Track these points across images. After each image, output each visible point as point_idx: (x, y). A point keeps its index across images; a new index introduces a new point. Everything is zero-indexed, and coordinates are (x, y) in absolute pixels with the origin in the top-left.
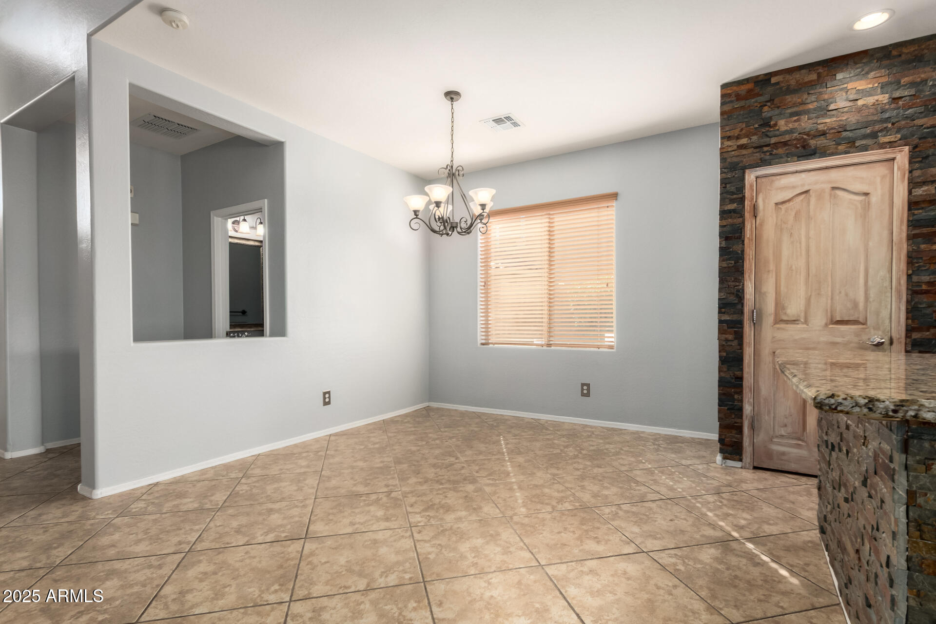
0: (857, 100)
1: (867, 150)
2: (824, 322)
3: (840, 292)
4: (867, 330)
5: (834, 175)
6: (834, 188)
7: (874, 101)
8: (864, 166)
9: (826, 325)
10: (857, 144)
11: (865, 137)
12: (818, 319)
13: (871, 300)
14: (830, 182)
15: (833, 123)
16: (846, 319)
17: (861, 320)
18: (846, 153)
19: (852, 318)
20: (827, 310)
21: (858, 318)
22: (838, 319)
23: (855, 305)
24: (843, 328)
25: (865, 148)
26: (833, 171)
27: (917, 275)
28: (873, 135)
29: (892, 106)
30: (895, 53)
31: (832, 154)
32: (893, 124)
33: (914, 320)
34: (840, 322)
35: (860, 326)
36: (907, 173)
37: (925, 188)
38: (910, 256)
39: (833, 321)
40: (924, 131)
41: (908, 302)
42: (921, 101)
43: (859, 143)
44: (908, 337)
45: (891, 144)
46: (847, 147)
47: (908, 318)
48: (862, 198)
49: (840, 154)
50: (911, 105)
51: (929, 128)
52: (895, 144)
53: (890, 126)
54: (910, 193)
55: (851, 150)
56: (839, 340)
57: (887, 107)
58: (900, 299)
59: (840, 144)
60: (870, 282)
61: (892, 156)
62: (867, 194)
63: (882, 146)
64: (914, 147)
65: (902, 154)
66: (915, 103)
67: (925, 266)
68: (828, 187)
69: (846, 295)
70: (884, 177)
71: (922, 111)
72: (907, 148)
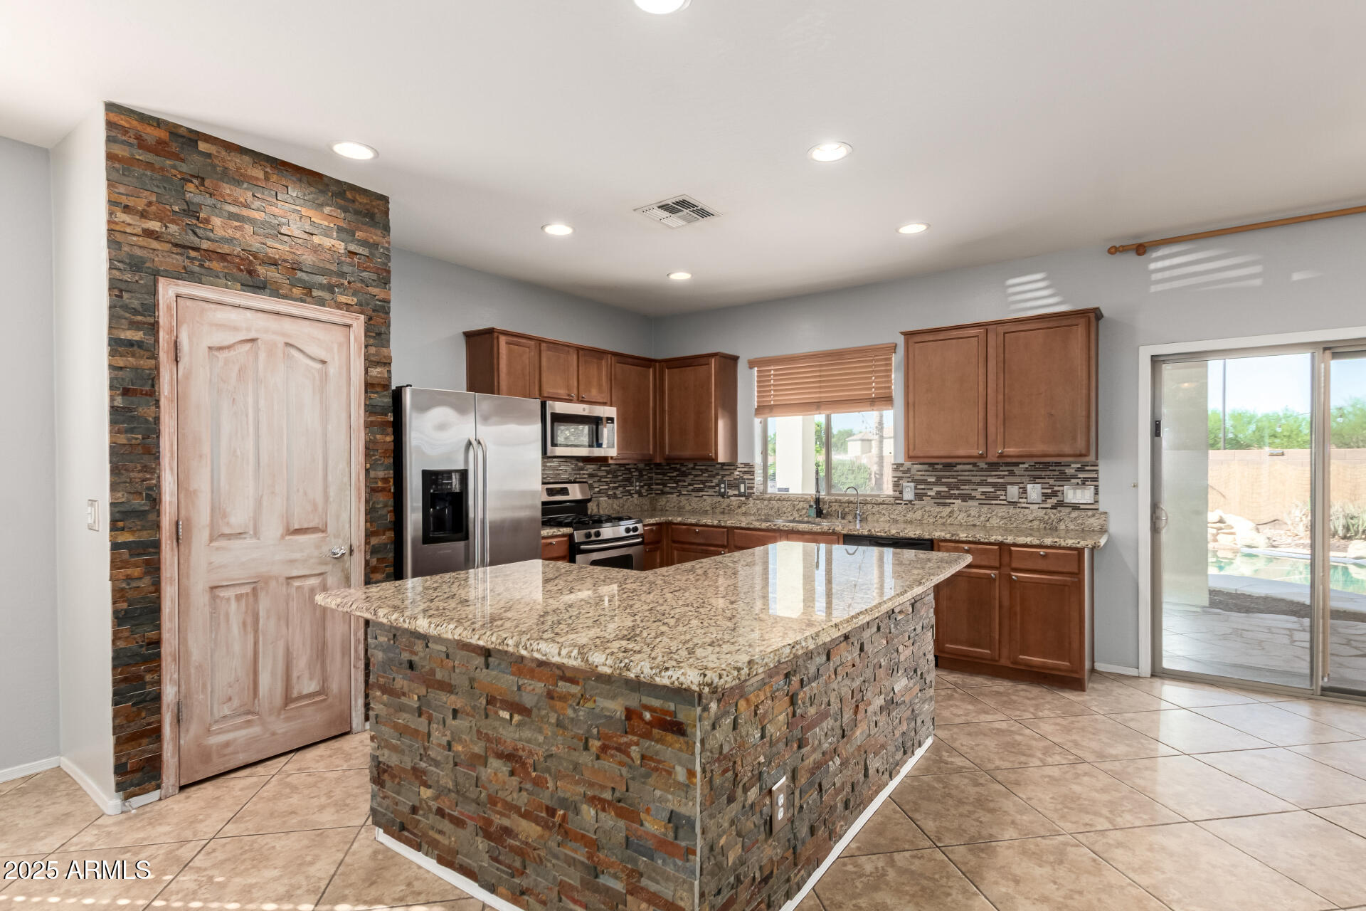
0: (312, 234)
1: (324, 306)
2: (278, 532)
3: (298, 490)
4: (328, 539)
5: (288, 325)
6: (287, 344)
7: (330, 245)
8: (321, 325)
9: (283, 537)
10: (313, 294)
11: (321, 287)
12: (272, 529)
13: (331, 499)
14: (284, 335)
15: (286, 253)
16: (305, 526)
17: (321, 526)
18: (302, 301)
19: (310, 525)
20: (282, 516)
21: (318, 524)
22: (296, 526)
23: (314, 508)
24: (301, 539)
25: (321, 302)
26: (287, 321)
27: (375, 470)
28: (330, 288)
29: (348, 260)
30: (349, 195)
31: (285, 297)
32: (349, 283)
33: (371, 522)
34: (298, 531)
35: (320, 535)
36: (363, 346)
37: (379, 369)
38: (367, 448)
39: (288, 530)
40: (377, 302)
41: (367, 502)
42: (374, 267)
43: (315, 293)
44: (367, 543)
45: (348, 307)
46: (302, 293)
47: (366, 522)
48: (318, 366)
49: (295, 300)
50: (366, 268)
51: (380, 301)
52: (351, 309)
53: (346, 283)
54: (366, 372)
55: (308, 299)
56: (297, 555)
57: (343, 259)
58: (360, 499)
59: (294, 286)
60: (330, 478)
61: (348, 321)
62: (324, 362)
63: (339, 306)
64: (370, 319)
65: (358, 323)
66: (369, 267)
67: (380, 460)
68: (281, 340)
69: (305, 494)
70: (340, 345)
71: (375, 278)
72: (362, 317)
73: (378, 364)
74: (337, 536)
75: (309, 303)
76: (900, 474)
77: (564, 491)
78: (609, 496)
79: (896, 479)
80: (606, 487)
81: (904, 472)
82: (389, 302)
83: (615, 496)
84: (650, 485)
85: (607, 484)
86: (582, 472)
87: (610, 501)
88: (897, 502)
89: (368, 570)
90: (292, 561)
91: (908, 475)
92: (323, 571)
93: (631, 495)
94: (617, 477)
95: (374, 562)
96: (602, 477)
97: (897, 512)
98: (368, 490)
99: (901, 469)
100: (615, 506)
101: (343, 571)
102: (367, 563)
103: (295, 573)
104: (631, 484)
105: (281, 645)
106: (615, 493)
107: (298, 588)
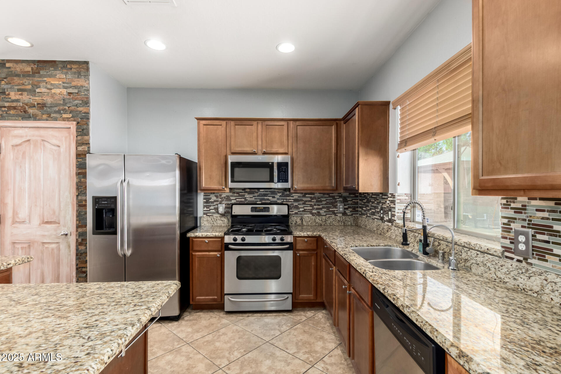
0: (51, 89)
1: (56, 120)
2: (39, 222)
3: (47, 205)
4: (60, 227)
5: (42, 132)
6: (43, 140)
7: (59, 92)
8: (57, 129)
9: (40, 224)
10: (52, 116)
11: (56, 112)
12: (36, 221)
13: (62, 209)
14: (40, 136)
15: (40, 100)
16: (50, 220)
17: (57, 221)
18: (47, 120)
19: (52, 220)
20: (40, 215)
21: (56, 220)
22: (46, 220)
23: (54, 213)
24: (48, 226)
25: (56, 119)
26: (42, 130)
27: (81, 196)
28: (59, 112)
29: (68, 97)
30: (69, 66)
31: (39, 120)
32: (69, 107)
33: (79, 221)
34: (47, 223)
35: (57, 225)
36: (75, 137)
37: (83, 147)
38: (77, 185)
39: (43, 222)
40: (83, 114)
41: (77, 211)
42: (80, 97)
43: (52, 115)
44: (77, 231)
45: (68, 119)
46: (47, 117)
47: (77, 220)
48: (57, 148)
49: (44, 120)
50: (76, 99)
51: (84, 113)
52: (70, 120)
53: (67, 108)
54: (77, 149)
55: (49, 119)
56: (46, 233)
57: (66, 97)
58: (74, 209)
59: (43, 114)
60: (61, 199)
61: (69, 126)
62: (59, 146)
63: (64, 119)
64: (78, 123)
65: (73, 125)
66: (78, 98)
67: (83, 191)
68: (39, 139)
69: (50, 206)
70: (66, 138)
71: (81, 103)
72: (75, 123)
73: (83, 144)
74: (64, 226)
75: (50, 121)
76: (511, 213)
77: (268, 210)
78: (313, 214)
79: (506, 221)
80: (311, 208)
81: (518, 211)
82: (88, 113)
83: (319, 214)
84: (354, 208)
85: (311, 206)
86: (288, 198)
87: (314, 218)
88: (507, 254)
89: (78, 244)
90: (44, 236)
91: (523, 216)
92: (58, 242)
93: (335, 214)
94: (321, 201)
95: (80, 240)
96: (306, 201)
97: (505, 270)
98: (78, 205)
99: (513, 205)
100: (317, 220)
101: (67, 243)
102: (77, 240)
103: (45, 241)
104: (335, 207)
105: (39, 271)
106: (319, 212)
107: (47, 248)
